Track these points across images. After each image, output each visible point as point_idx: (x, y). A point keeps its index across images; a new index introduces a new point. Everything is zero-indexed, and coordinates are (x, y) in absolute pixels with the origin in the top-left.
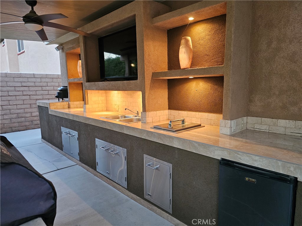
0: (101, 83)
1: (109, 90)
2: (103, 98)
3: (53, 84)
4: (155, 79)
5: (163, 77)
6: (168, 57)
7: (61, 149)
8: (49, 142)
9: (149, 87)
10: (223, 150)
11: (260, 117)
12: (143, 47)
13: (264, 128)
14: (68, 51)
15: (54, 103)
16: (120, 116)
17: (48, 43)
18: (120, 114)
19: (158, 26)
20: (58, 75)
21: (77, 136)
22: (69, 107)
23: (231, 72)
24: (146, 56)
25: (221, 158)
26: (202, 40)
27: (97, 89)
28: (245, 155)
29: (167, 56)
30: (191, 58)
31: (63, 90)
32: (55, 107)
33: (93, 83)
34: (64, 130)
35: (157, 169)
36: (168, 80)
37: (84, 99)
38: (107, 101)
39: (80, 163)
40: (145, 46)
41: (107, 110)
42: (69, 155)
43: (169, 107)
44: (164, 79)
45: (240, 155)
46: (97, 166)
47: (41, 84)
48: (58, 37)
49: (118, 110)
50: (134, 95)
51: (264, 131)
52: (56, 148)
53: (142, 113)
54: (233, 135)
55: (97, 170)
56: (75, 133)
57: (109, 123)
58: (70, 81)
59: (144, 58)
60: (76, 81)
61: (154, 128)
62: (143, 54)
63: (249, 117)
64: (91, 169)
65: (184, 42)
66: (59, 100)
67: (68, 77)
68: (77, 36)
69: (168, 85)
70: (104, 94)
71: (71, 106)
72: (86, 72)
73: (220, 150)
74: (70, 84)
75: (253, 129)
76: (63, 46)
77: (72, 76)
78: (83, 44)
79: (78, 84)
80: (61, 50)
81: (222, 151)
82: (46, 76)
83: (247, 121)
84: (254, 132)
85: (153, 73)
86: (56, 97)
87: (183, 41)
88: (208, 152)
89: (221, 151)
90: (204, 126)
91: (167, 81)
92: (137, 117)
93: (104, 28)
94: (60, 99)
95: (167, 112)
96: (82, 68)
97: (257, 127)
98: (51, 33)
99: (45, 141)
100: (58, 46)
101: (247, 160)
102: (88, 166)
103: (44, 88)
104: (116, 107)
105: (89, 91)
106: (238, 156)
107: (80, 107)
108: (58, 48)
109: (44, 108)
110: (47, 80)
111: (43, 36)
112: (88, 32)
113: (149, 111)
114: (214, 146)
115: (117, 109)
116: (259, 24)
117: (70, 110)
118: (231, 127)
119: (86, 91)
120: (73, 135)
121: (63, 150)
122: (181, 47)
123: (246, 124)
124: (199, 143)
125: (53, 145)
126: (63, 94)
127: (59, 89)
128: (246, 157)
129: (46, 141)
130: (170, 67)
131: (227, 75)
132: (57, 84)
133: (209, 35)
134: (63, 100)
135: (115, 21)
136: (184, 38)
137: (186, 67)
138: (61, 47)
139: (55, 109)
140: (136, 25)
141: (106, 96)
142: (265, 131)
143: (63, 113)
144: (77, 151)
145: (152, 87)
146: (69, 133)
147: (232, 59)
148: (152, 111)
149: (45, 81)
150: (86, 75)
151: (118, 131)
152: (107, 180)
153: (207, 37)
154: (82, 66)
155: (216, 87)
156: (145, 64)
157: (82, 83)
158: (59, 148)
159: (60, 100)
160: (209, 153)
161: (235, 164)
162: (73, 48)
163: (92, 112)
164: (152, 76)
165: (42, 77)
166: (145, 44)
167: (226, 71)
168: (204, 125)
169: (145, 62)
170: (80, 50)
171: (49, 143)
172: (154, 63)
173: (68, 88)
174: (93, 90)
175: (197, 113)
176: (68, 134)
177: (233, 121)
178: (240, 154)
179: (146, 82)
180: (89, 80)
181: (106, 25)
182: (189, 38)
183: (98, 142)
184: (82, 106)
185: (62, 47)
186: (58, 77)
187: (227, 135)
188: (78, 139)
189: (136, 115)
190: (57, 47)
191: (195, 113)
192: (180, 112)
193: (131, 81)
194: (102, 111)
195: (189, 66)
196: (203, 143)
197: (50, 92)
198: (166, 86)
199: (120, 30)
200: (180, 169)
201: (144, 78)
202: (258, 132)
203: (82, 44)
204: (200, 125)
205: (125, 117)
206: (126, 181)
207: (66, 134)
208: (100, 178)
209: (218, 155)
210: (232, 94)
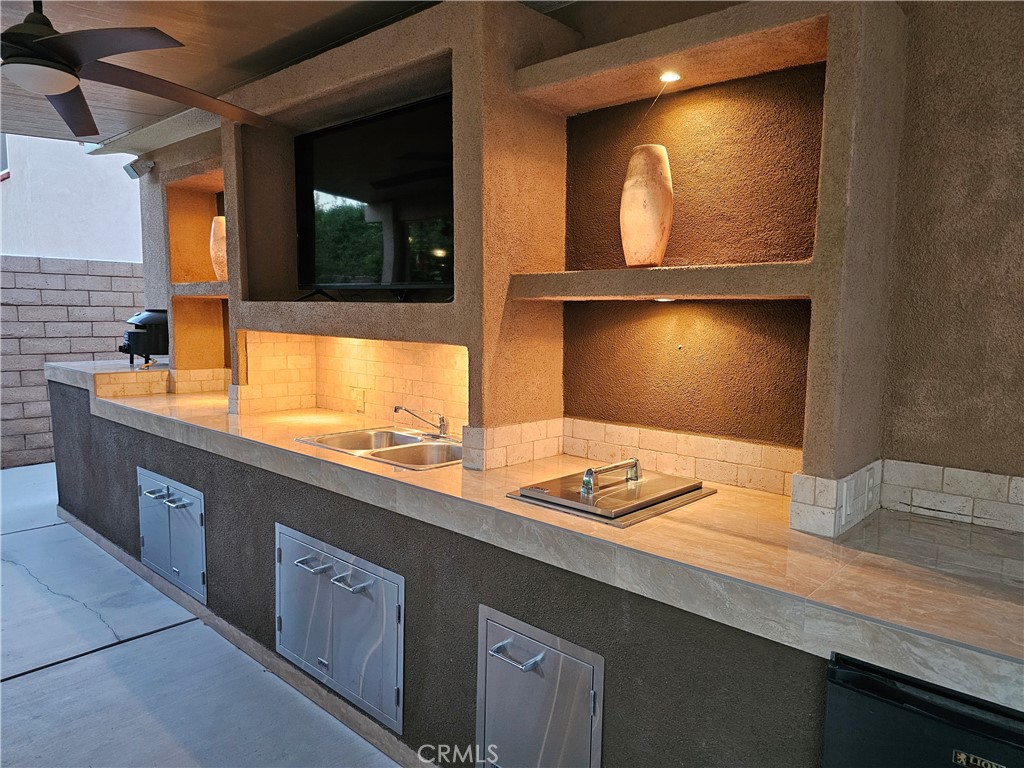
0: (301, 308)
1: (333, 335)
2: (307, 361)
3: (111, 297)
4: (519, 302)
5: (554, 295)
6: (567, 218)
7: (136, 553)
8: (86, 521)
9: (498, 329)
10: (841, 618)
11: (937, 465)
12: (479, 176)
13: (952, 506)
14: (175, 182)
15: (112, 376)
16: (372, 433)
17: (98, 146)
18: (370, 425)
19: (535, 100)
20: (132, 264)
21: (198, 509)
22: (171, 391)
23: (843, 288)
24: (490, 212)
25: (833, 653)
26: (706, 159)
27: (284, 329)
28: (947, 650)
29: (564, 215)
30: (667, 227)
31: (150, 325)
32: (118, 388)
33: (271, 304)
34: (147, 480)
35: (535, 667)
36: (566, 304)
37: (229, 361)
38: (320, 370)
39: (208, 612)
40: (486, 174)
41: (320, 406)
42: (168, 580)
43: (565, 408)
44: (550, 301)
45: (923, 647)
46: (278, 633)
47: (66, 298)
48: (137, 126)
49: (362, 409)
50: (428, 355)
51: (950, 517)
52: (116, 547)
53: (467, 430)
54: (844, 539)
55: (279, 647)
56: (193, 498)
57: (334, 469)
58: (179, 292)
59: (481, 218)
60: (201, 292)
61: (522, 496)
62: (480, 204)
63: (890, 463)
64: (251, 643)
65: (643, 162)
66: (132, 362)
67: (172, 278)
68: (214, 124)
69: (564, 324)
70: (311, 347)
71: (179, 386)
72: (242, 263)
73: (827, 620)
74: (177, 302)
75: (907, 509)
76: (156, 160)
77: (187, 272)
78: (233, 157)
79: (207, 303)
80: (146, 176)
81: (840, 622)
82: (88, 270)
83: (883, 474)
84: (910, 519)
85: (513, 278)
86: (122, 349)
87: (637, 162)
88: (773, 624)
89: (834, 625)
90: (715, 492)
91: (562, 307)
92: (440, 442)
93: (320, 99)
94: (135, 356)
95: (558, 425)
96: (228, 245)
97: (924, 501)
98: (108, 111)
99: (73, 518)
100: (136, 162)
101: (957, 671)
102: (243, 627)
103: (77, 313)
104: (354, 395)
105: (253, 337)
106: (914, 649)
107: (214, 392)
108: (134, 169)
109: (72, 390)
110: (89, 282)
111: (78, 120)
112: (260, 112)
113: (497, 422)
114: (801, 600)
115: (359, 404)
116: (937, 107)
117: (172, 405)
118: (838, 508)
119: (241, 332)
120: (186, 501)
121: (143, 559)
122: (628, 184)
123: (878, 490)
124: (730, 583)
125: (104, 536)
126: (149, 340)
127: (134, 319)
128: (953, 659)
129: (77, 517)
130: (574, 260)
131: (826, 300)
132: (126, 299)
133: (735, 142)
134: (147, 362)
135: (368, 74)
136: (642, 149)
137: (647, 262)
138: (148, 165)
139: (115, 396)
140: (454, 93)
141: (317, 355)
142: (959, 518)
143: (147, 416)
144: (200, 566)
145: (508, 333)
146: (169, 495)
147: (848, 237)
148: (505, 422)
149: (81, 288)
150: (242, 273)
151: (371, 503)
152: (317, 690)
153: (727, 149)
154: (228, 238)
155: (760, 340)
156: (484, 243)
157: (225, 302)
158: (126, 549)
159: (135, 361)
160: (778, 626)
161: (900, 686)
162: (194, 170)
163: (263, 413)
164: (510, 288)
165: (70, 271)
166: (486, 165)
167: (821, 283)
168: (713, 486)
169: (485, 235)
170: (223, 177)
171: (89, 528)
172: (518, 239)
173: (170, 316)
174: (271, 331)
175: (681, 436)
176: (163, 497)
177: (844, 479)
178: (926, 644)
179: (486, 313)
180: (252, 294)
181: (330, 87)
182: (662, 150)
183: (285, 537)
184: (221, 385)
185: (150, 164)
186: (130, 273)
187: (824, 538)
188: (205, 519)
189: (437, 432)
190: (133, 165)
191: (675, 434)
192: (612, 427)
193: (426, 305)
194: (300, 409)
195: (657, 258)
196: (747, 583)
197: (99, 329)
198: (556, 326)
199: (378, 111)
200: (639, 682)
201: (481, 294)
202: (926, 521)
203: (230, 157)
204: (698, 487)
205: (393, 440)
206: (398, 703)
207: (156, 498)
208: (290, 682)
209: (820, 639)
210: (844, 375)
